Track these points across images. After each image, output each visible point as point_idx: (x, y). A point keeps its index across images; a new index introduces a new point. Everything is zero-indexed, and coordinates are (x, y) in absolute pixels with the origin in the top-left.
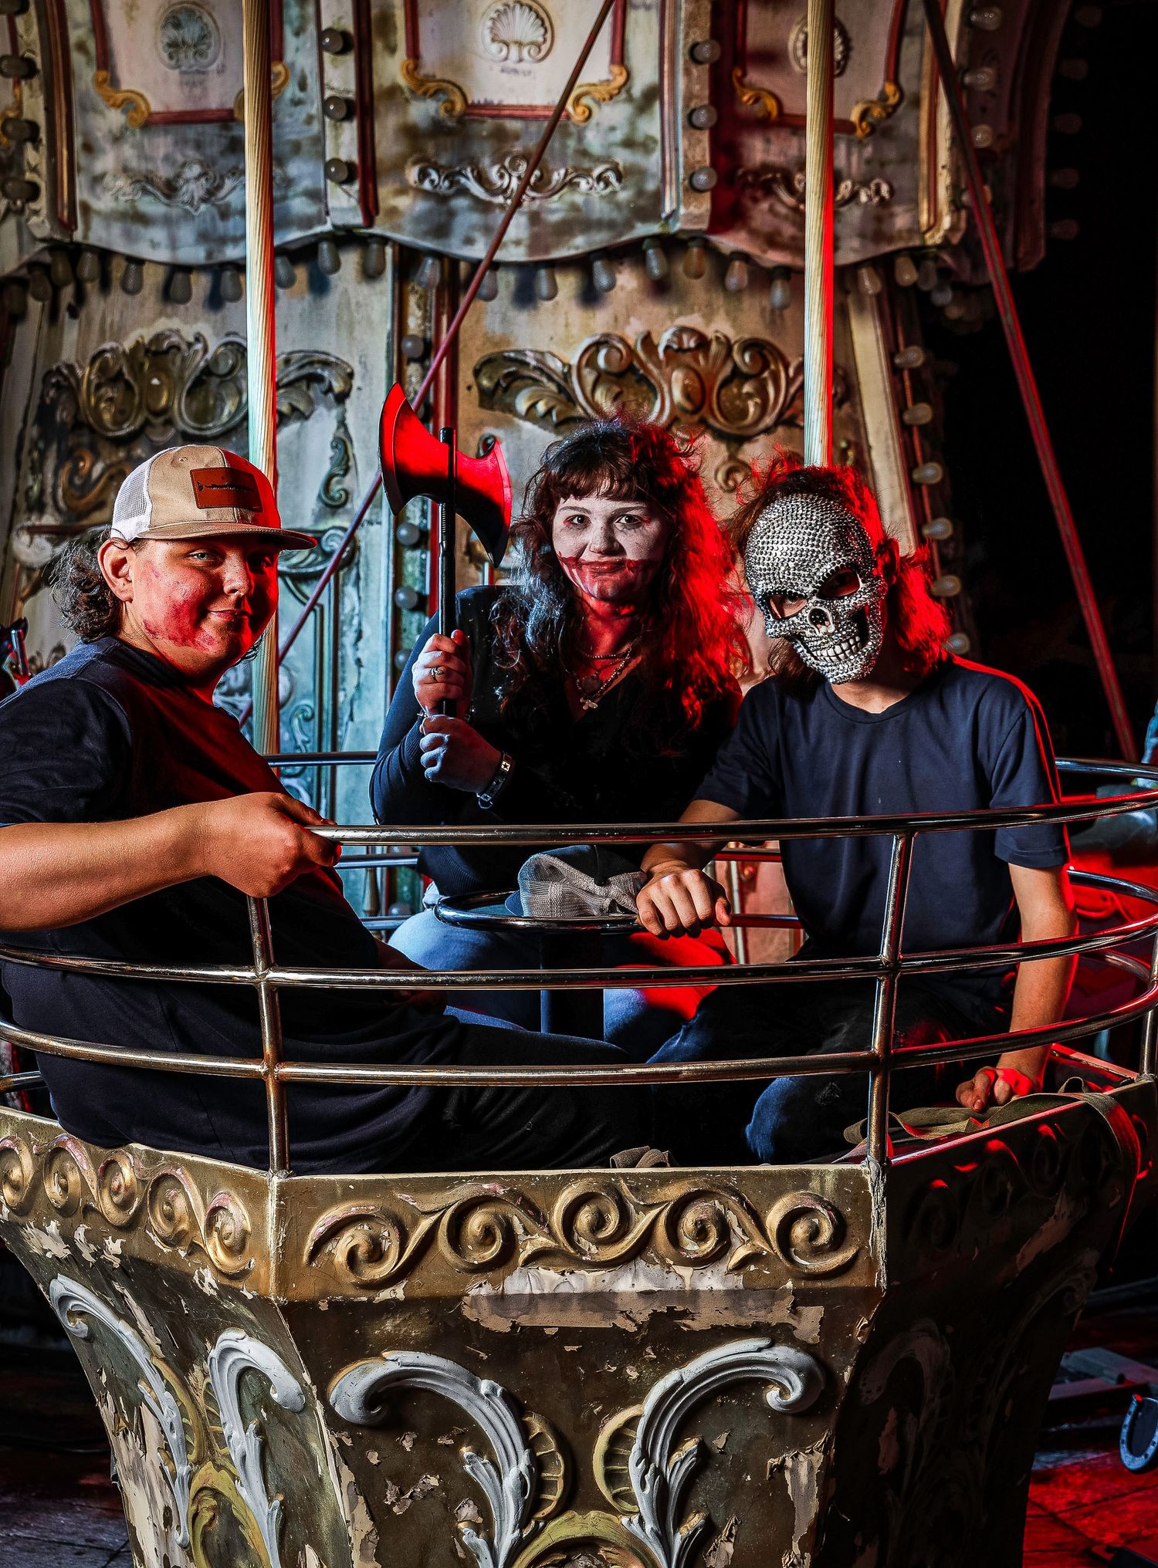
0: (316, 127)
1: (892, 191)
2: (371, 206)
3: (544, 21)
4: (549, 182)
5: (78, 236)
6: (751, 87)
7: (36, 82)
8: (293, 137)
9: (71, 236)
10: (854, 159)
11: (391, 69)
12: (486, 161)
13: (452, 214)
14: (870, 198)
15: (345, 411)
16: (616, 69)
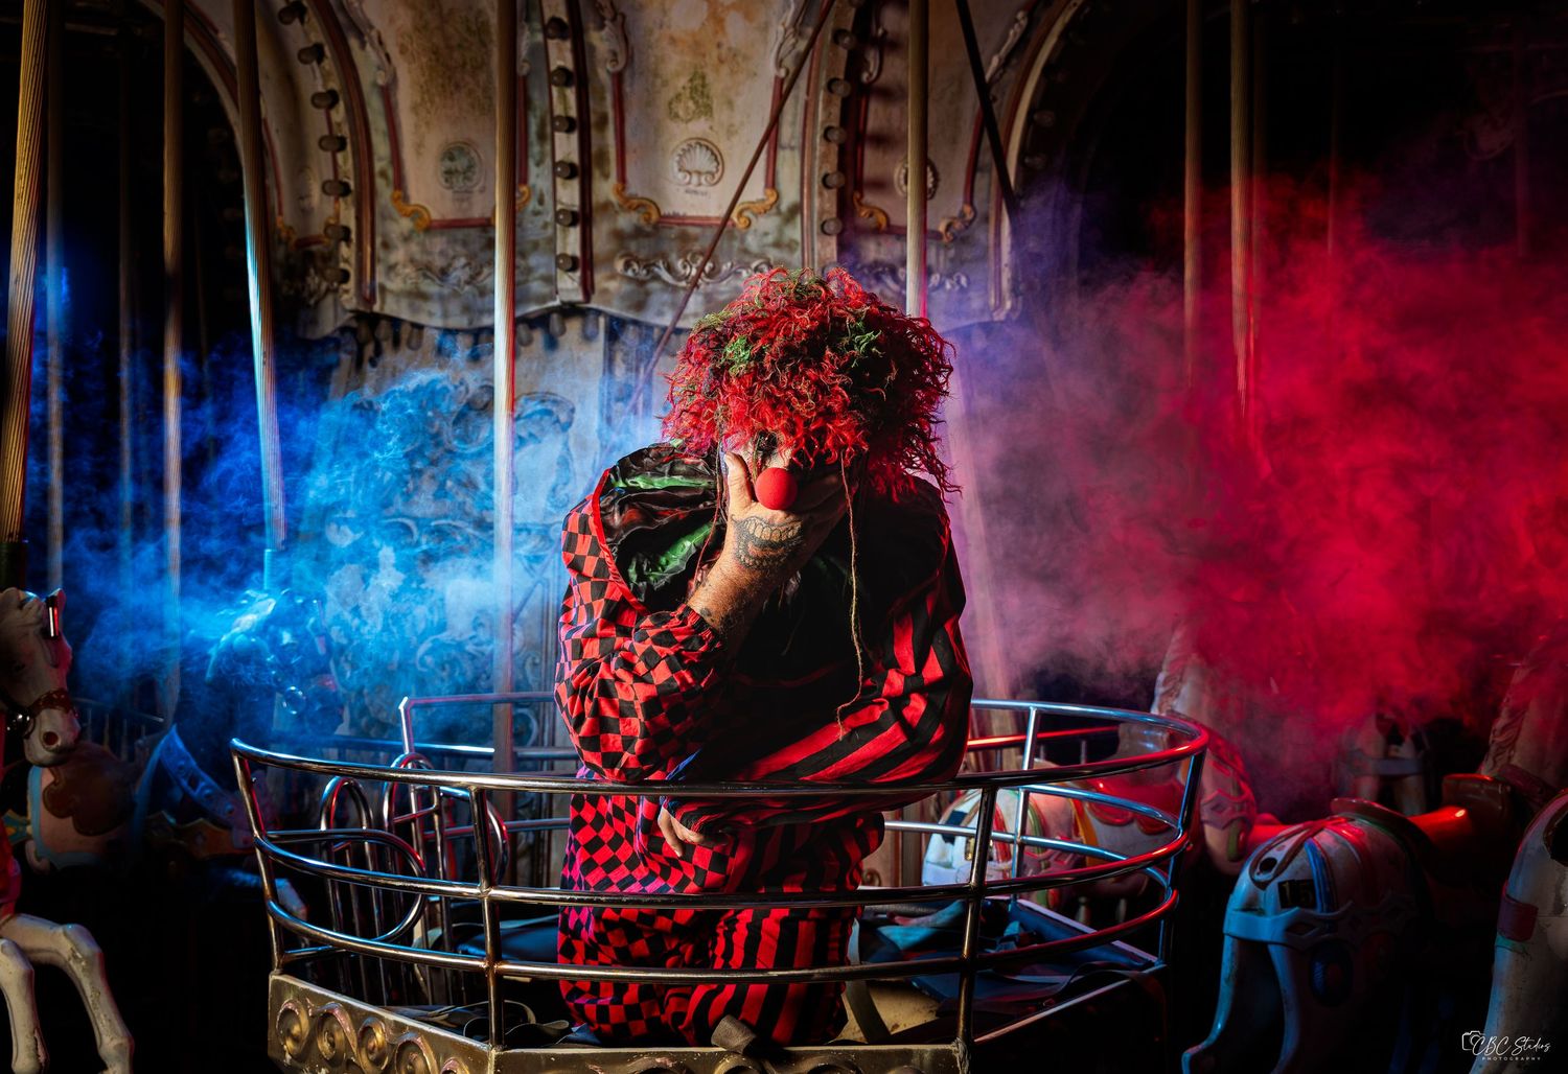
0: (550, 231)
1: (969, 282)
2: (589, 287)
3: (717, 157)
4: (719, 271)
5: (376, 308)
6: (868, 206)
7: (350, 198)
8: (533, 238)
9: (371, 308)
10: (942, 258)
11: (605, 189)
12: (673, 257)
13: (648, 294)
14: (953, 286)
15: (568, 437)
16: (769, 192)
